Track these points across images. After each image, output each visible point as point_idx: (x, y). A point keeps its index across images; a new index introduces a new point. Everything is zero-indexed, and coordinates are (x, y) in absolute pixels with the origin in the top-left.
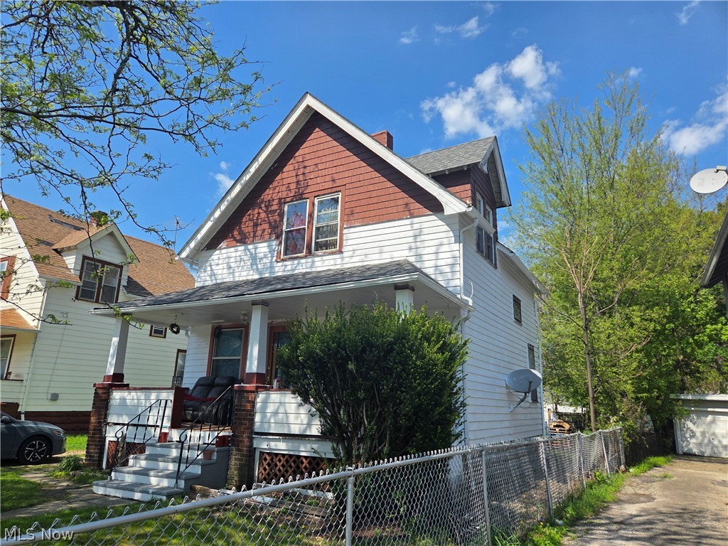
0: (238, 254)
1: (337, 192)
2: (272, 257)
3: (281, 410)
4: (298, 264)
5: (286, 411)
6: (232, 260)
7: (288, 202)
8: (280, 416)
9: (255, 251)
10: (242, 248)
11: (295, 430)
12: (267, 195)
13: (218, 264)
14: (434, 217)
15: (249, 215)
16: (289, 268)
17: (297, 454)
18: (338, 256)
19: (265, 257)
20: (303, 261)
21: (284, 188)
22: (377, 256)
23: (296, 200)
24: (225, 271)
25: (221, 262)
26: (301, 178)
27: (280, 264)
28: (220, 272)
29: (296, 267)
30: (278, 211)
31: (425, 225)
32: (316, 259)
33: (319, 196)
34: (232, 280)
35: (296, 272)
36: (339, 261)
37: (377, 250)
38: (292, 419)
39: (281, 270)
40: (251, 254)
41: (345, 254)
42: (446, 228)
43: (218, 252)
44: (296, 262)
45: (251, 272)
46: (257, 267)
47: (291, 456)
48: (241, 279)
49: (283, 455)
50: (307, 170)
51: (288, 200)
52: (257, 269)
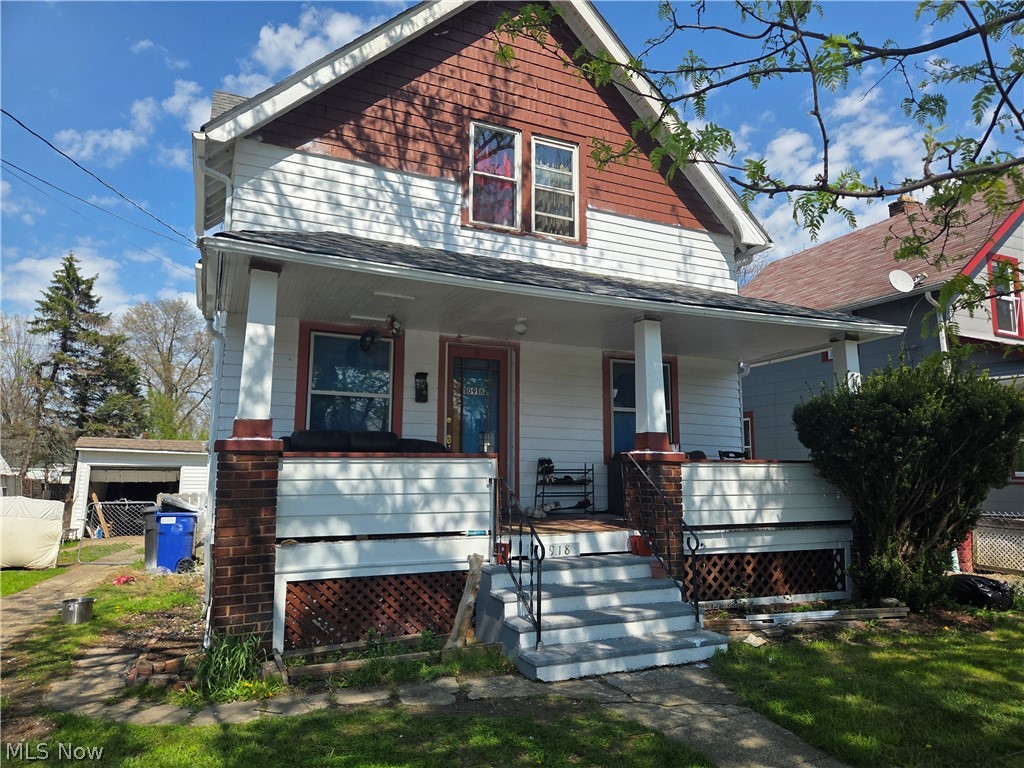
0: (361, 181)
1: (571, 142)
2: (449, 214)
3: (717, 492)
4: (506, 243)
5: (723, 491)
6: (344, 189)
7: (479, 120)
8: (717, 500)
9: (406, 190)
10: (370, 172)
11: (740, 518)
12: (426, 83)
13: (300, 187)
14: (706, 237)
15: (383, 108)
16: (487, 245)
17: (742, 551)
18: (576, 251)
19: (432, 210)
20: (515, 241)
21: (467, 88)
22: (635, 268)
23: (494, 124)
24: (324, 208)
25: (308, 182)
26: (499, 84)
27: (470, 233)
28: (310, 205)
29: (502, 248)
30: (455, 129)
31: (696, 244)
32: (539, 245)
33: (540, 135)
34: (345, 231)
35: (503, 257)
36: (579, 260)
37: (635, 259)
38: (734, 502)
39: (468, 243)
40: (396, 193)
41: (589, 251)
42: (720, 256)
43: (296, 157)
44: (501, 239)
45: (398, 231)
46: (413, 224)
47: (731, 556)
48: (372, 237)
49: (720, 556)
50: (513, 76)
51: (477, 115)
52: (415, 228)
